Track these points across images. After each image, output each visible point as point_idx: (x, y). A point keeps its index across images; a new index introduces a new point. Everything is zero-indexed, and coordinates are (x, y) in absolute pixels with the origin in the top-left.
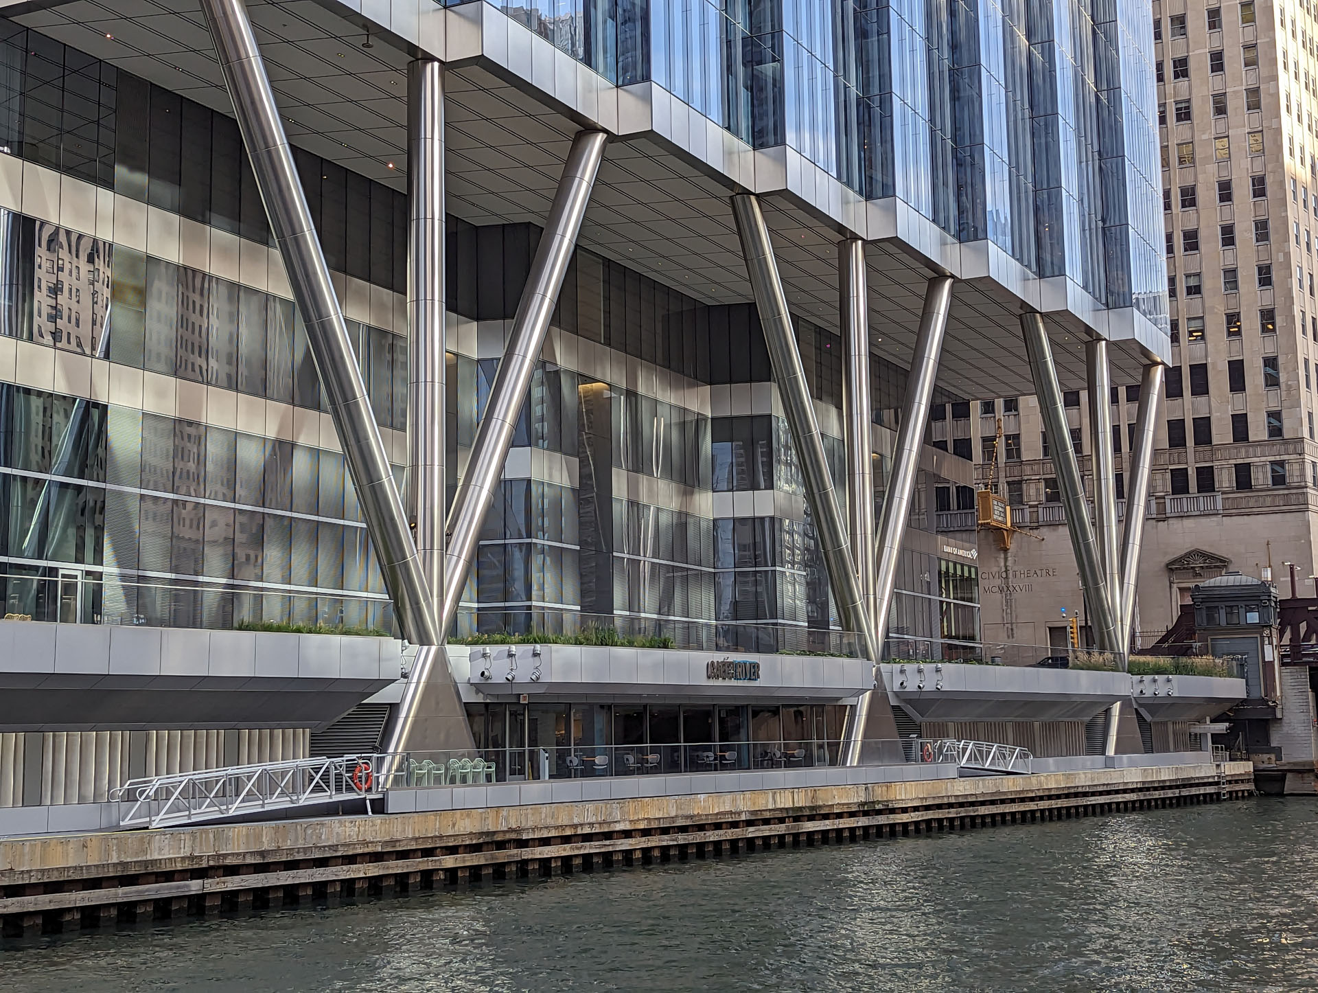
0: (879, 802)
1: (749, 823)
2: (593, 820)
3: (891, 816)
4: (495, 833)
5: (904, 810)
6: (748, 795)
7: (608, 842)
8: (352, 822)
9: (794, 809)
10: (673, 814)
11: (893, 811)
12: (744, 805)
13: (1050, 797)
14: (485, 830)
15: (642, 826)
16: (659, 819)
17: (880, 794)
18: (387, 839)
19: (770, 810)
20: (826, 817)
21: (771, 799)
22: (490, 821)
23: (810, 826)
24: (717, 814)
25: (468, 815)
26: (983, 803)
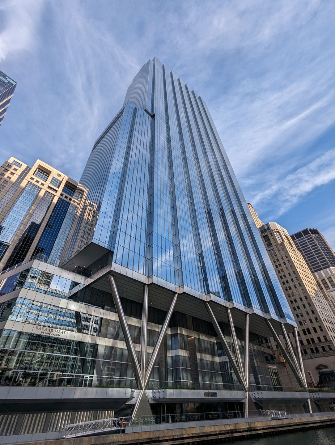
0: (252, 428)
1: (220, 434)
2: (178, 434)
3: (256, 431)
4: (152, 438)
5: (260, 430)
6: (218, 426)
7: (182, 440)
8: (115, 436)
9: (230, 430)
10: (199, 432)
11: (257, 430)
12: (217, 429)
13: (297, 425)
14: (150, 437)
15: (191, 436)
16: (195, 434)
17: (252, 425)
18: (124, 440)
19: (224, 430)
20: (240, 432)
21: (224, 427)
22: (151, 435)
23: (235, 435)
24: (210, 432)
25: (146, 433)
26: (280, 427)
